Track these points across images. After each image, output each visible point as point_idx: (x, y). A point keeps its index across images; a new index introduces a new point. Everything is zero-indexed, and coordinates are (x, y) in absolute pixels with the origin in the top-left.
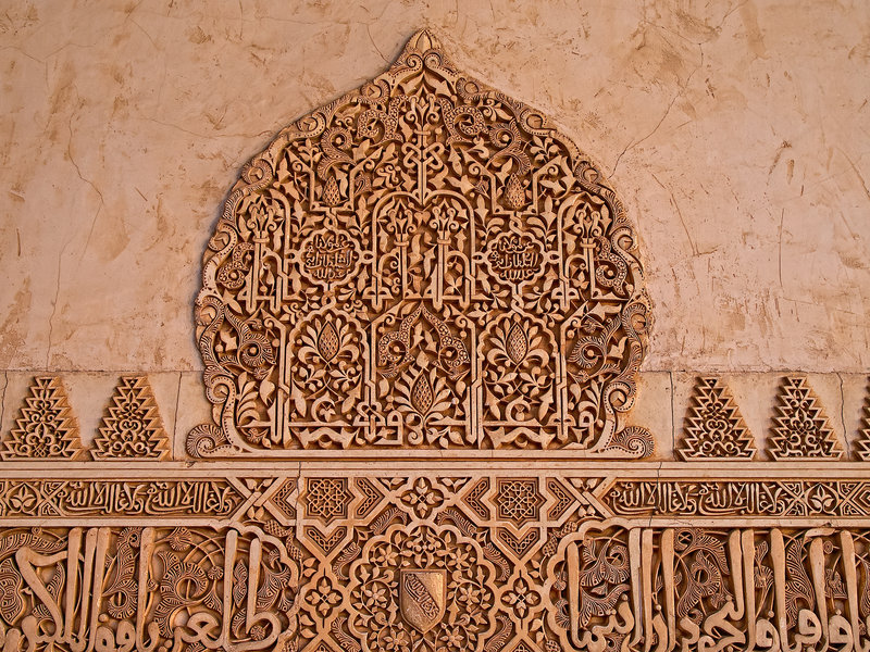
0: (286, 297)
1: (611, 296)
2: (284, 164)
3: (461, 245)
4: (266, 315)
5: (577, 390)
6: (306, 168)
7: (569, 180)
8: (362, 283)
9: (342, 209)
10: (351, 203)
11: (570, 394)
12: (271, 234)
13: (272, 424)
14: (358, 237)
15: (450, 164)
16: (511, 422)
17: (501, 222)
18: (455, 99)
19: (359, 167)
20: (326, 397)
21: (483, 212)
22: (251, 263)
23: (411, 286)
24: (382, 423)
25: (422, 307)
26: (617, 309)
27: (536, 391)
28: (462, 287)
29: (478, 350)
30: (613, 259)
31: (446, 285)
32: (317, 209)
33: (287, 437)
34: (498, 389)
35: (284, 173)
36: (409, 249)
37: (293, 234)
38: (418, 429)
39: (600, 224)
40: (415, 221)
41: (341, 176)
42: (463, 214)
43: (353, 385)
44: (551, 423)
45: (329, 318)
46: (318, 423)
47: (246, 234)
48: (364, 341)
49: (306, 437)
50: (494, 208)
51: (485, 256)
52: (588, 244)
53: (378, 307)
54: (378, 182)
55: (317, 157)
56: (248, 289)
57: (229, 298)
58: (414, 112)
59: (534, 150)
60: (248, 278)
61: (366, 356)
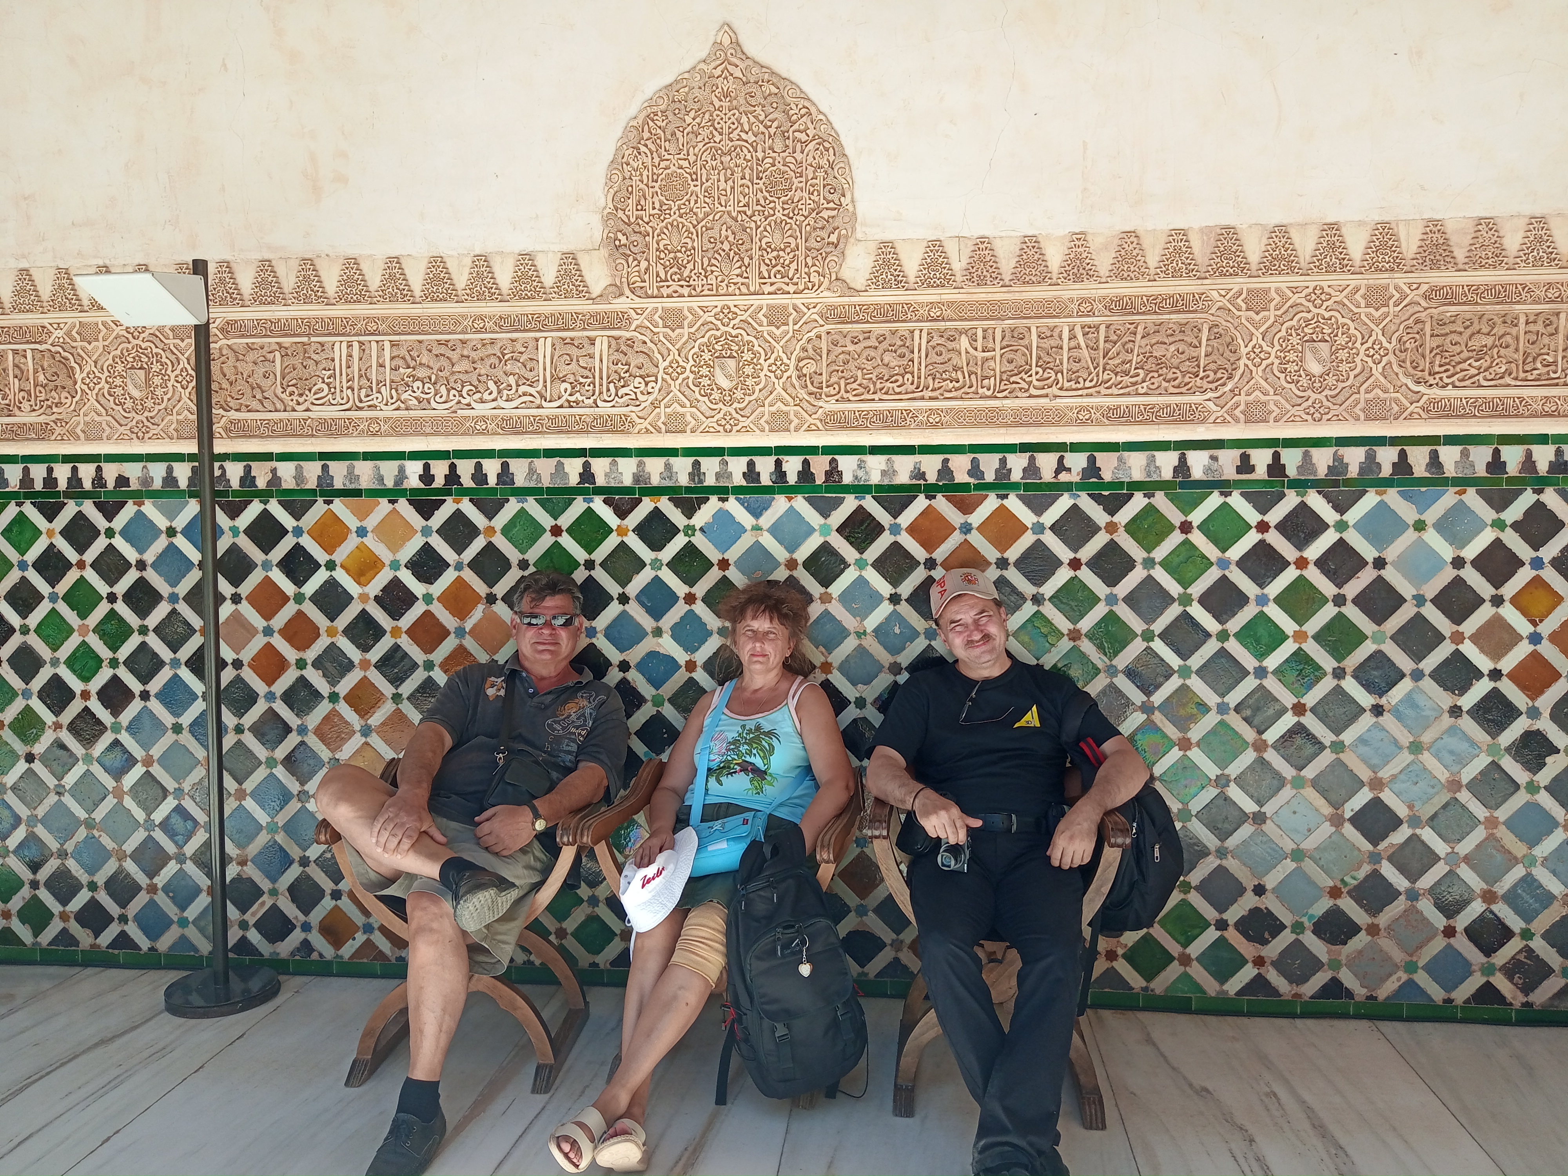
0: (652, 212)
1: (831, 205)
2: (646, 127)
3: (747, 177)
4: (641, 222)
5: (810, 261)
6: (659, 131)
7: (811, 132)
8: (692, 202)
9: (681, 156)
10: (685, 152)
11: (806, 264)
12: (641, 175)
13: (647, 284)
14: (690, 174)
15: (742, 125)
16: (773, 280)
17: (770, 160)
18: (744, 79)
19: (690, 128)
20: (675, 269)
21: (760, 155)
22: (631, 193)
23: (720, 204)
24: (705, 282)
25: (726, 216)
26: (834, 213)
27: (787, 262)
28: (748, 203)
29: (756, 239)
30: (834, 182)
31: (739, 202)
32: (667, 157)
33: (656, 292)
34: (767, 261)
35: (646, 135)
36: (719, 181)
37: (653, 174)
38: (723, 284)
39: (828, 161)
40: (722, 163)
41: (679, 134)
42: (749, 157)
43: (688, 262)
44: (795, 280)
45: (675, 223)
46: (671, 283)
47: (627, 175)
48: (694, 236)
49: (665, 291)
50: (768, 151)
51: (761, 182)
52: (821, 174)
53: (701, 216)
54: (700, 138)
55: (664, 124)
56: (630, 207)
57: (620, 214)
58: (720, 90)
59: (792, 112)
60: (630, 201)
61: (695, 244)
